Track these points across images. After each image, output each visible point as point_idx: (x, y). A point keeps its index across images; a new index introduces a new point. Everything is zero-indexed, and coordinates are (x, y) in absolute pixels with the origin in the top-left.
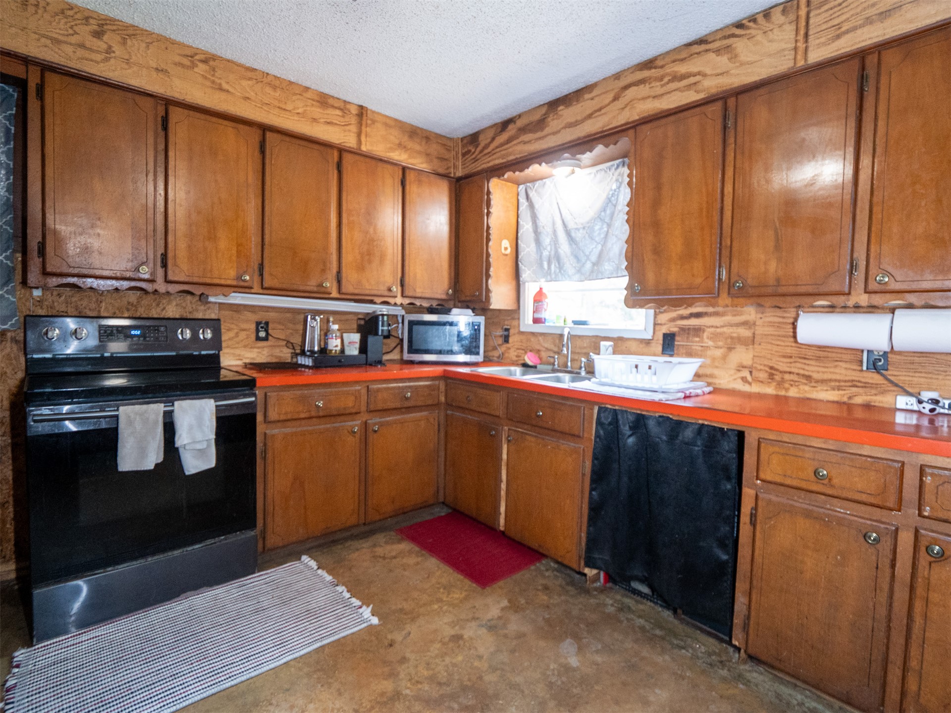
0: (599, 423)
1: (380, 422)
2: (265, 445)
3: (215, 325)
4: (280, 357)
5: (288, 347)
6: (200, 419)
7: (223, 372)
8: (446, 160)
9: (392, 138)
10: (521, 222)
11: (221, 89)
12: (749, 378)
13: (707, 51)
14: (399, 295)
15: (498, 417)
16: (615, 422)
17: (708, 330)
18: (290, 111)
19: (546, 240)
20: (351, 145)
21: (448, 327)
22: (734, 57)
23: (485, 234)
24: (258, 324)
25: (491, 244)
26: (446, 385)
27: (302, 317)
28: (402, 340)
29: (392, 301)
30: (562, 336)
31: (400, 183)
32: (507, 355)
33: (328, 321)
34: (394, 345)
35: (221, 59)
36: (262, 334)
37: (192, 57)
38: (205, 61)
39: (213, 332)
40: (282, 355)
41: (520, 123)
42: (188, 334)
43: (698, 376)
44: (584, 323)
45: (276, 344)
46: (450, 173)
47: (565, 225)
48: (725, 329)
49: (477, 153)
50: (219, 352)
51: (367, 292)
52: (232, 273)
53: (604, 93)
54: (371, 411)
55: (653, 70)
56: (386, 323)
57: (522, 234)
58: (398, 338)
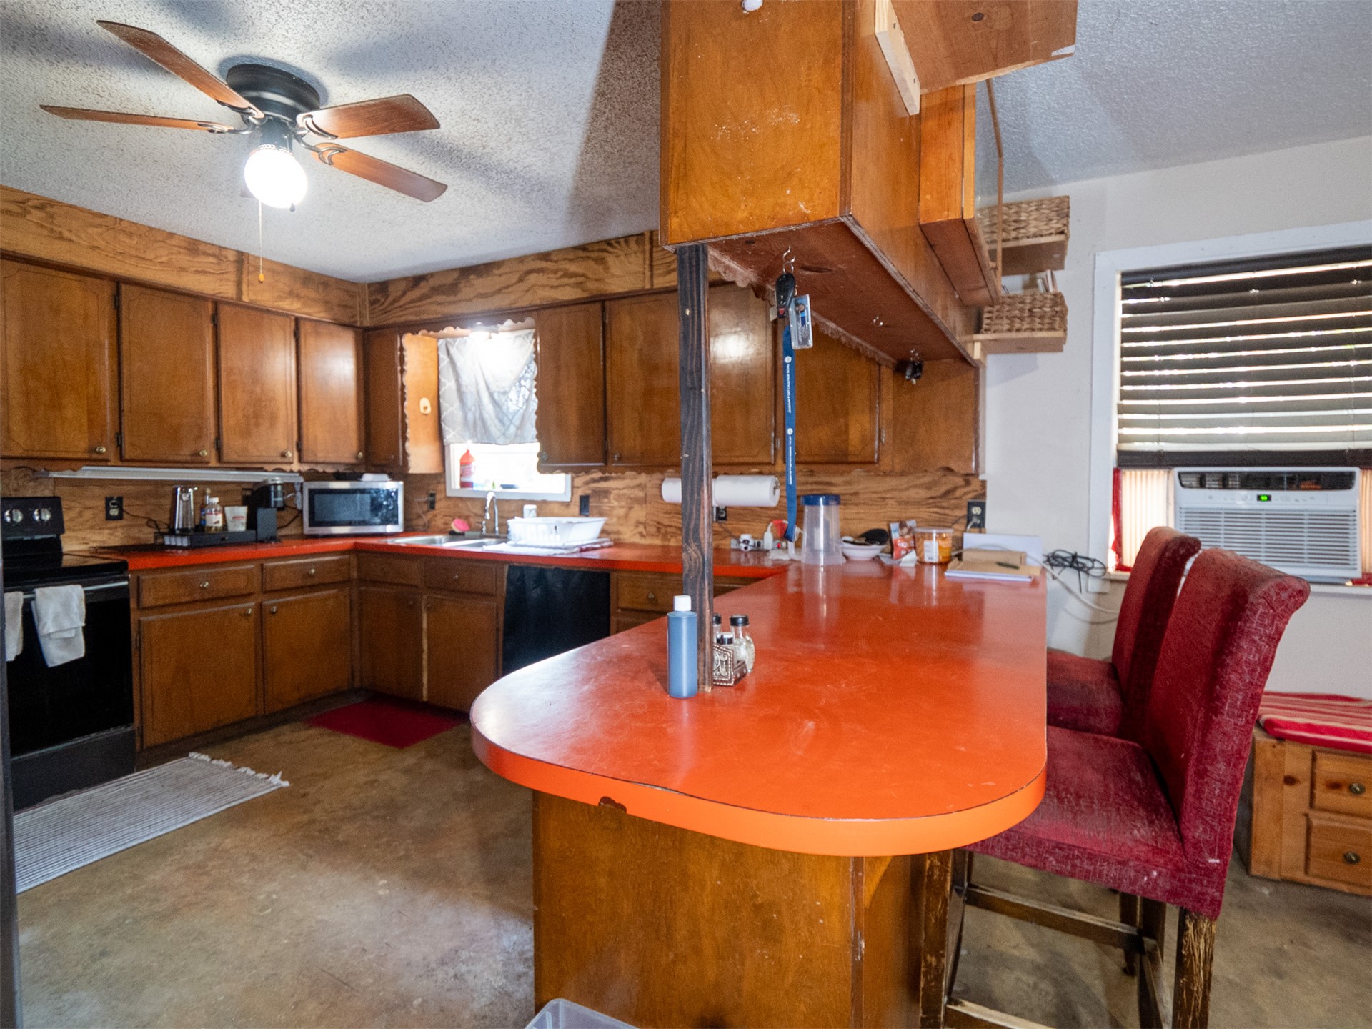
0: (510, 581)
1: (279, 603)
2: (139, 633)
3: (54, 504)
4: (139, 538)
5: (150, 526)
6: (66, 606)
7: (65, 557)
8: (351, 307)
9: (280, 285)
10: (442, 379)
11: (61, 238)
12: (644, 533)
13: (588, 257)
14: (296, 460)
15: (417, 587)
16: (522, 578)
17: (615, 492)
18: (151, 260)
19: (470, 401)
20: (229, 295)
21: (358, 496)
22: (607, 268)
23: (400, 393)
24: (108, 500)
25: (406, 404)
26: (358, 559)
27: (169, 489)
28: (301, 512)
29: (287, 468)
30: (485, 500)
31: (292, 336)
32: (433, 523)
33: (204, 494)
34: (290, 518)
35: (61, 204)
36: (114, 512)
37: (23, 203)
38: (41, 207)
39: (52, 513)
40: (142, 536)
41: (432, 282)
42: (19, 517)
43: (604, 532)
44: (511, 487)
45: (134, 523)
46: (356, 322)
47: (488, 388)
48: (625, 491)
49: (387, 303)
50: (58, 536)
51: (255, 459)
52: (83, 444)
53: (510, 273)
54: (266, 592)
55: (549, 263)
56: (280, 494)
57: (444, 392)
58: (295, 509)
